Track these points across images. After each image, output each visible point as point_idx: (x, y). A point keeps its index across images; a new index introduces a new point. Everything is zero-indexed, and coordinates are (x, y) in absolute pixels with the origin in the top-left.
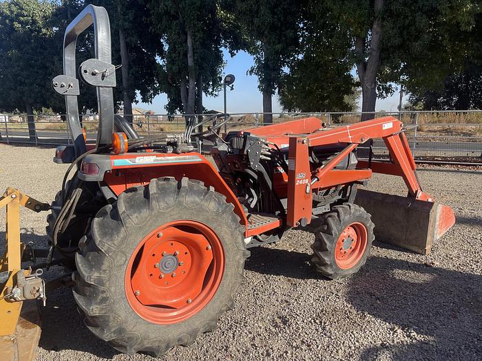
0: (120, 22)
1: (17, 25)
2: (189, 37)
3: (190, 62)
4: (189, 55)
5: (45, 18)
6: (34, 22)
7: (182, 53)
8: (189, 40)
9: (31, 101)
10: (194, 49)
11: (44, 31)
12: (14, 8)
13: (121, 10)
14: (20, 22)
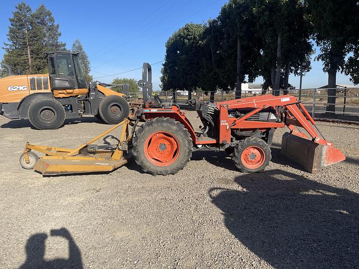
0: (238, 33)
1: (186, 41)
2: (279, 37)
3: (278, 54)
4: (278, 50)
5: (199, 36)
6: (195, 38)
7: (273, 49)
8: (279, 39)
9: (190, 84)
10: (282, 45)
11: (200, 42)
12: (185, 31)
13: (240, 25)
14: (188, 39)
